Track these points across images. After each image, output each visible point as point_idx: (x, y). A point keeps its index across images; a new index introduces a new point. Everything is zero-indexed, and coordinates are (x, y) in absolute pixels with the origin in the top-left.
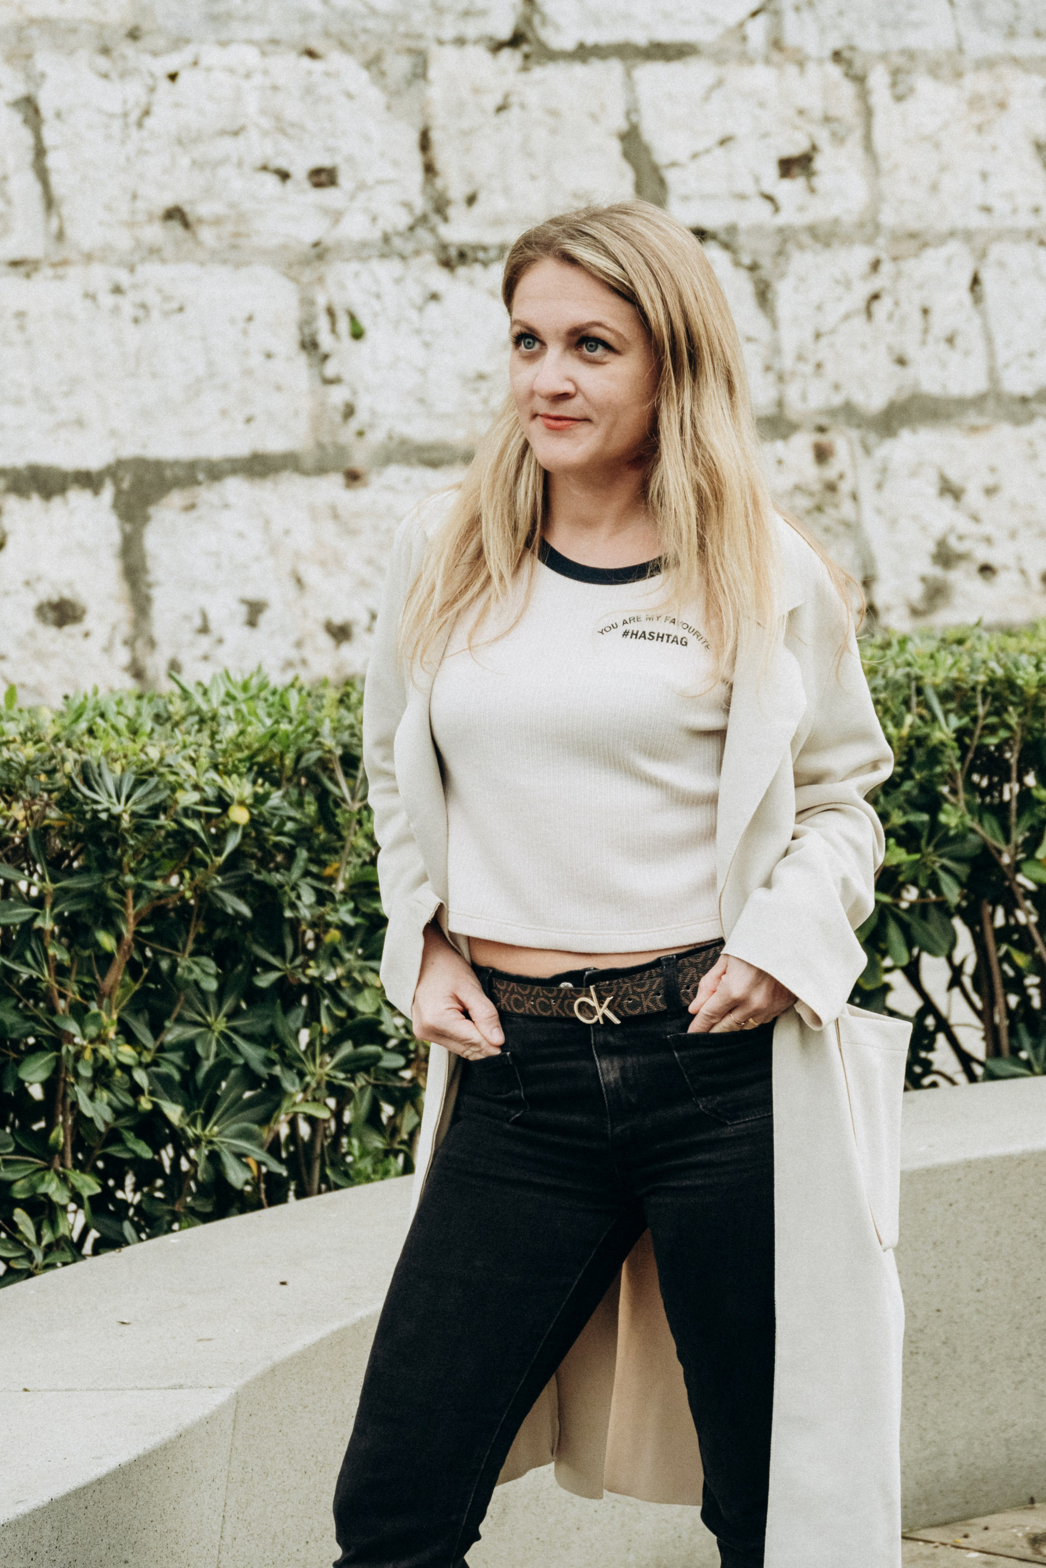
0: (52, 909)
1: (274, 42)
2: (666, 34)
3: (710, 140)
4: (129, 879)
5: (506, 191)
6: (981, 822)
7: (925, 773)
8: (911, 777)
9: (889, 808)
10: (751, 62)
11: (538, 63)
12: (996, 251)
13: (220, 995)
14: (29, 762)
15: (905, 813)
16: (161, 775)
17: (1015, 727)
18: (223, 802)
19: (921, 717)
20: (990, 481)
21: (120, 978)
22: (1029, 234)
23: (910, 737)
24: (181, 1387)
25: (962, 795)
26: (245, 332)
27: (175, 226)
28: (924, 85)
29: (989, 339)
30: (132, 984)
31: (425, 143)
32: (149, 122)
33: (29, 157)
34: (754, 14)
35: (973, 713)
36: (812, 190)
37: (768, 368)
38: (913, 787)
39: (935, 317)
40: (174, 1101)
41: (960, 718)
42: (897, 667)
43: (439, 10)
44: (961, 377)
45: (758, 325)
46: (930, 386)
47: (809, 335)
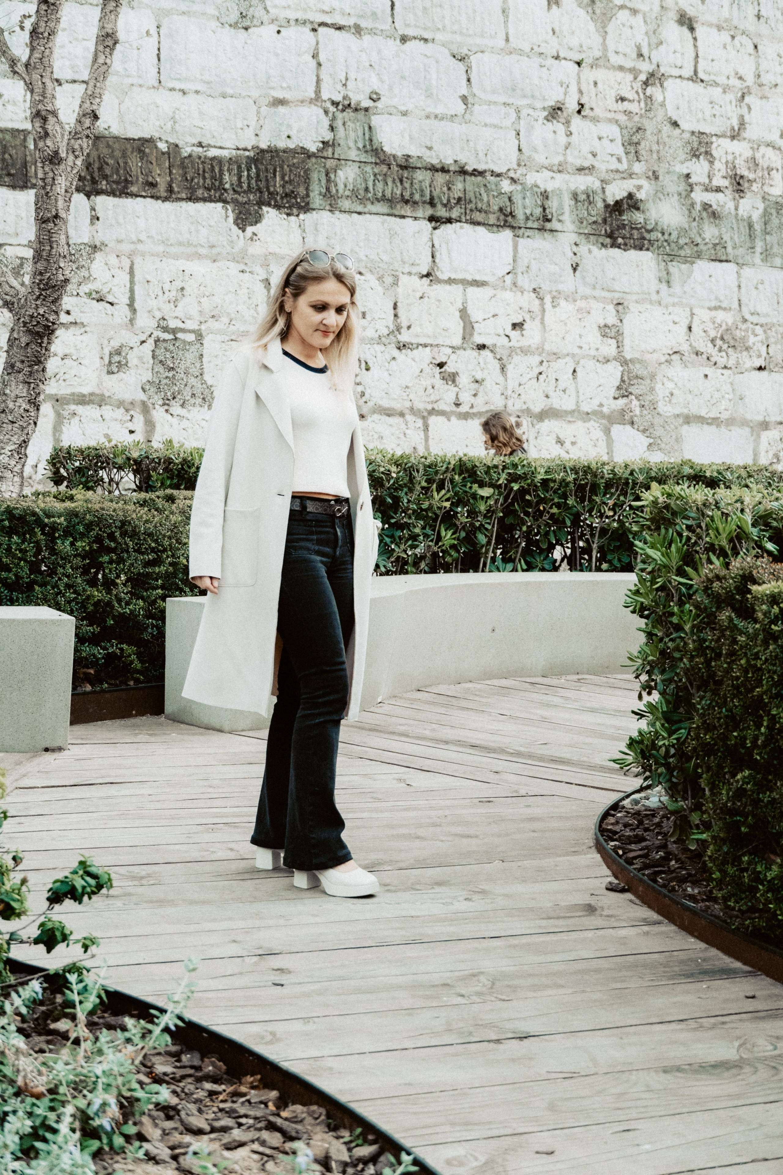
2: (478, 278)
3: (490, 315)
5: (421, 325)
7: (564, 489)
8: (561, 490)
10: (506, 290)
11: (435, 283)
12: (582, 362)
15: (558, 499)
17: (589, 479)
19: (565, 474)
20: (574, 440)
22: (594, 357)
23: (562, 479)
28: (563, 303)
29: (577, 392)
31: (395, 307)
34: (508, 273)
35: (578, 474)
36: (522, 335)
37: (502, 394)
38: (561, 493)
39: (559, 382)
41: (575, 476)
43: (404, 263)
44: (567, 404)
45: (501, 379)
46: (556, 406)
47: (517, 384)
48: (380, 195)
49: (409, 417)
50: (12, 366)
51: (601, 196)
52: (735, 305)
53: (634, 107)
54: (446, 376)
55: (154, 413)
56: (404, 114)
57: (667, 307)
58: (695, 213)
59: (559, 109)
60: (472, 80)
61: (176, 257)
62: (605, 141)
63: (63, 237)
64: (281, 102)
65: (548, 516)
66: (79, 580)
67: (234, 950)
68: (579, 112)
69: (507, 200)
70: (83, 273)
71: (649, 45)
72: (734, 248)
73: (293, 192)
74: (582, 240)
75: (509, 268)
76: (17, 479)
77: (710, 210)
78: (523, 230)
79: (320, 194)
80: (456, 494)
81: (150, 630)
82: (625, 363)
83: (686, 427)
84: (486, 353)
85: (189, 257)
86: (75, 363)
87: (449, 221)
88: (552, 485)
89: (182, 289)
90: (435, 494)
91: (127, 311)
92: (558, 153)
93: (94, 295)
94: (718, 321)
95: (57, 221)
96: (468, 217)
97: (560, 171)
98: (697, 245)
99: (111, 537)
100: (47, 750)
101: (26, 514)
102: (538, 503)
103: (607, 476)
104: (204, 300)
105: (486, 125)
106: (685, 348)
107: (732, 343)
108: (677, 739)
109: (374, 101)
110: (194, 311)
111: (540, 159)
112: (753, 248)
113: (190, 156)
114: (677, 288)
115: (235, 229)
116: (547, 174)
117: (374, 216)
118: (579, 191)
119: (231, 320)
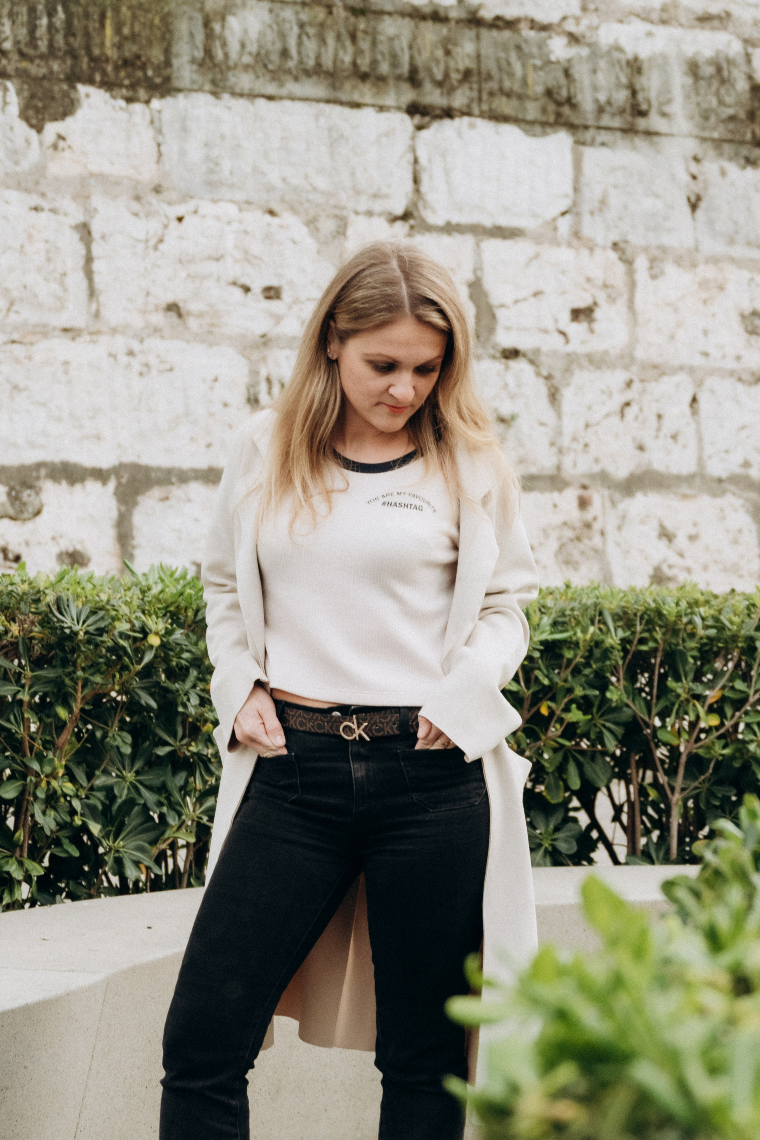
0: (29, 689)
1: (248, 203)
2: (504, 221)
3: (527, 292)
4: (80, 673)
6: (633, 701)
7: (599, 665)
8: (590, 666)
9: (574, 685)
10: (559, 245)
11: (419, 232)
12: (710, 382)
13: (133, 758)
14: (24, 593)
15: (584, 689)
16: (107, 610)
17: (660, 641)
18: (145, 631)
19: (600, 629)
20: (693, 531)
21: (69, 737)
22: (732, 373)
23: (591, 640)
24: (73, 971)
25: (622, 682)
26: (211, 388)
27: (173, 315)
28: (670, 269)
29: (700, 439)
30: (77, 743)
32: (161, 247)
33: (82, 262)
34: (564, 214)
35: (633, 629)
36: (592, 331)
37: (552, 444)
38: (591, 673)
39: (666, 421)
40: (96, 820)
41: (625, 632)
42: (589, 597)
43: (357, 192)
44: (678, 460)
45: (549, 415)
46: (658, 466)
47: (581, 425)
48: (311, 63)
51: (744, 68)
69: (561, 75)
73: (138, 57)
74: (708, 152)
75: (564, 204)
78: (592, 132)
79: (193, 61)
84: (519, 365)
87: (448, 113)
96: (485, 107)
97: (663, 22)
102: (539, 699)
115: (22, 128)
116: (640, 27)
117: (298, 104)
118: (701, 60)
119: (12, 304)
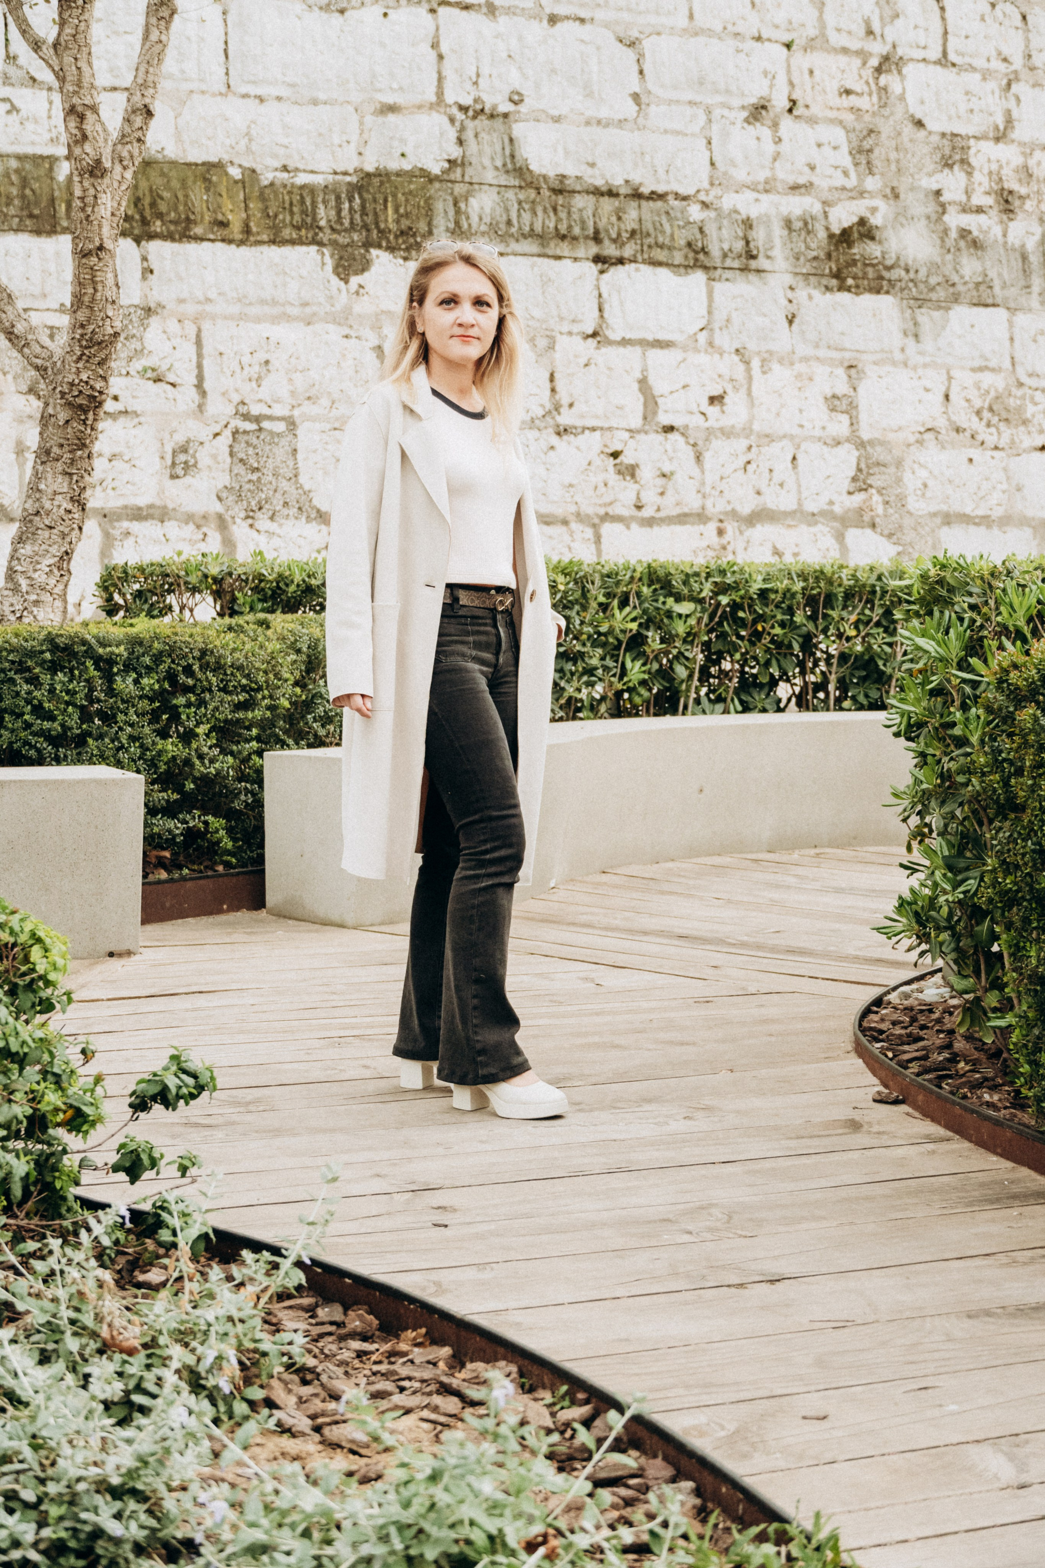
2: (661, 336)
3: (679, 386)
5: (586, 402)
7: (790, 602)
8: (785, 603)
10: (699, 352)
11: (604, 345)
12: (804, 446)
15: (782, 615)
17: (823, 588)
19: (790, 582)
22: (820, 439)
23: (785, 588)
28: (775, 366)
29: (799, 486)
31: (552, 378)
34: (702, 330)
35: (808, 582)
36: (723, 412)
37: (699, 492)
38: (785, 607)
39: (774, 474)
41: (803, 583)
43: (562, 319)
44: (784, 501)
45: (696, 471)
46: (771, 505)
47: (718, 478)
48: (527, 229)
49: (574, 525)
50: (48, 452)
51: (823, 222)
52: (1007, 364)
53: (864, 103)
54: (623, 469)
55: (234, 529)
56: (557, 120)
57: (915, 368)
58: (950, 242)
59: (764, 107)
60: (645, 72)
61: (258, 320)
62: (827, 150)
63: (110, 276)
64: (392, 109)
65: (768, 639)
66: (147, 730)
67: (377, 1186)
68: (790, 111)
69: (697, 231)
70: (134, 344)
71: (882, 18)
72: (1004, 286)
73: (410, 228)
74: (800, 283)
75: (702, 323)
76: (58, 603)
77: (969, 238)
78: (719, 271)
79: (447, 230)
80: (645, 611)
81: (243, 797)
82: (861, 445)
83: (945, 529)
84: (674, 436)
85: (275, 320)
86: (127, 466)
87: (621, 261)
88: (773, 596)
89: (267, 362)
90: (616, 612)
91: (193, 393)
92: (763, 167)
93: (149, 374)
94: (985, 386)
95: (102, 255)
96: (646, 256)
97: (766, 191)
98: (953, 285)
99: (188, 671)
100: (111, 955)
101: (74, 643)
102: (755, 622)
103: (846, 583)
104: (298, 377)
105: (666, 131)
106: (941, 423)
107: (1004, 415)
108: (964, 893)
109: (516, 103)
110: (284, 392)
111: (740, 175)
112: (1028, 287)
113: (272, 184)
114: (928, 344)
115: (335, 280)
116: (750, 195)
117: (519, 258)
118: (793, 217)
119: (333, 402)
